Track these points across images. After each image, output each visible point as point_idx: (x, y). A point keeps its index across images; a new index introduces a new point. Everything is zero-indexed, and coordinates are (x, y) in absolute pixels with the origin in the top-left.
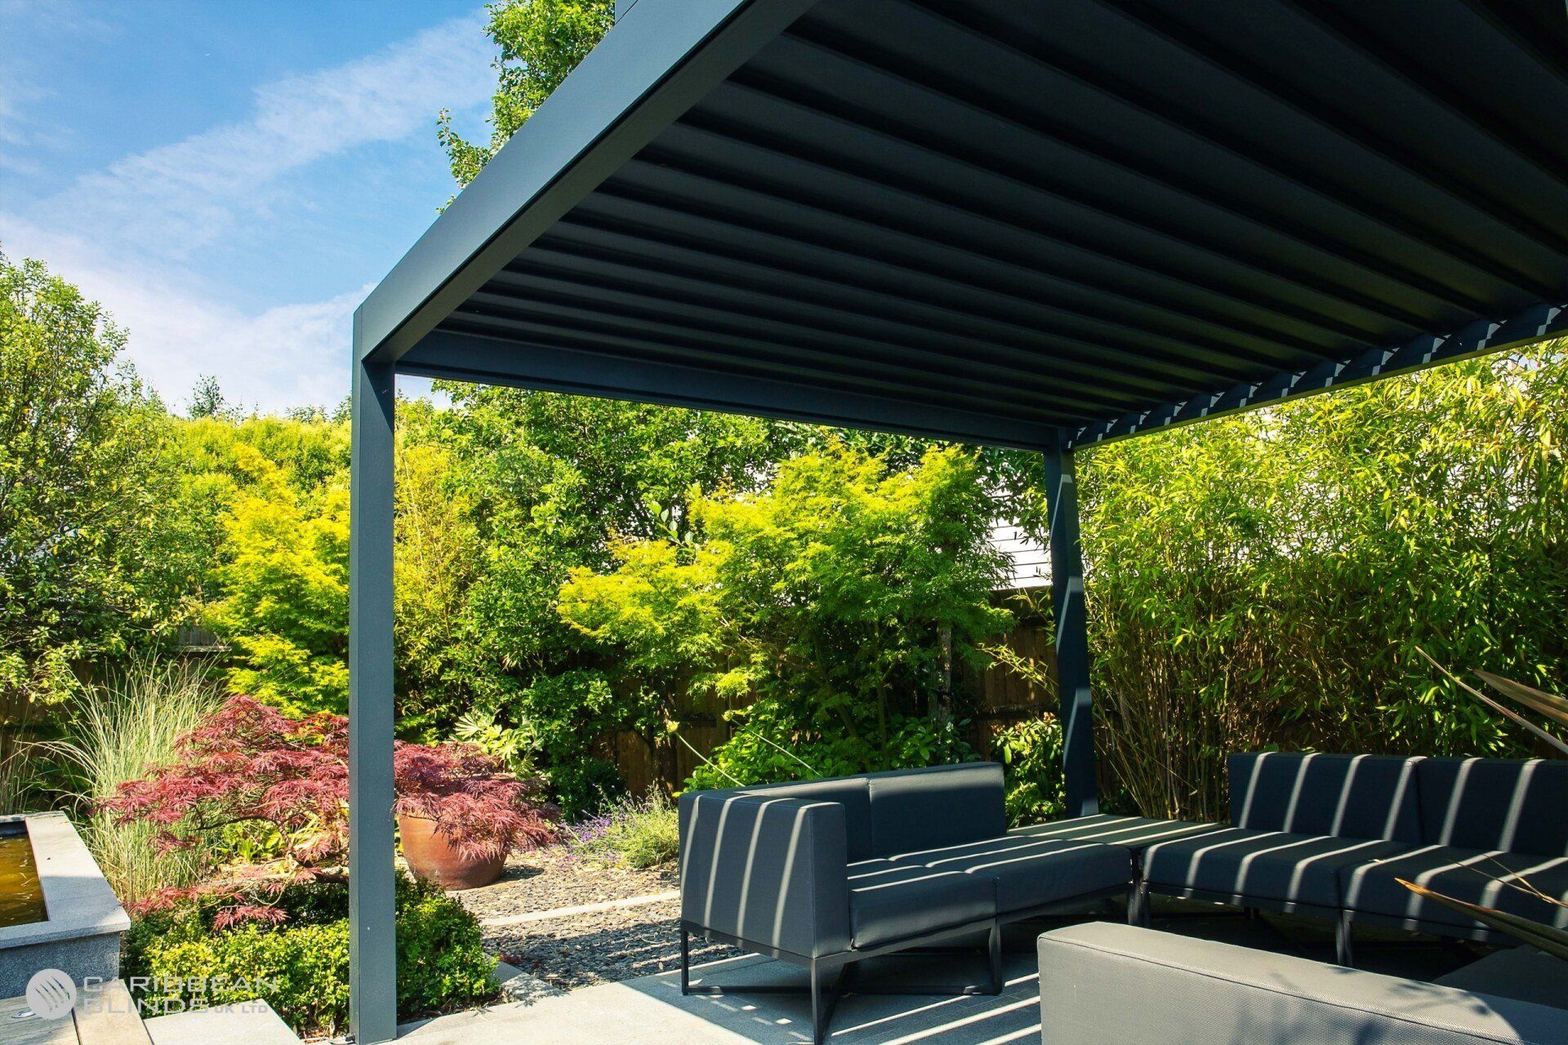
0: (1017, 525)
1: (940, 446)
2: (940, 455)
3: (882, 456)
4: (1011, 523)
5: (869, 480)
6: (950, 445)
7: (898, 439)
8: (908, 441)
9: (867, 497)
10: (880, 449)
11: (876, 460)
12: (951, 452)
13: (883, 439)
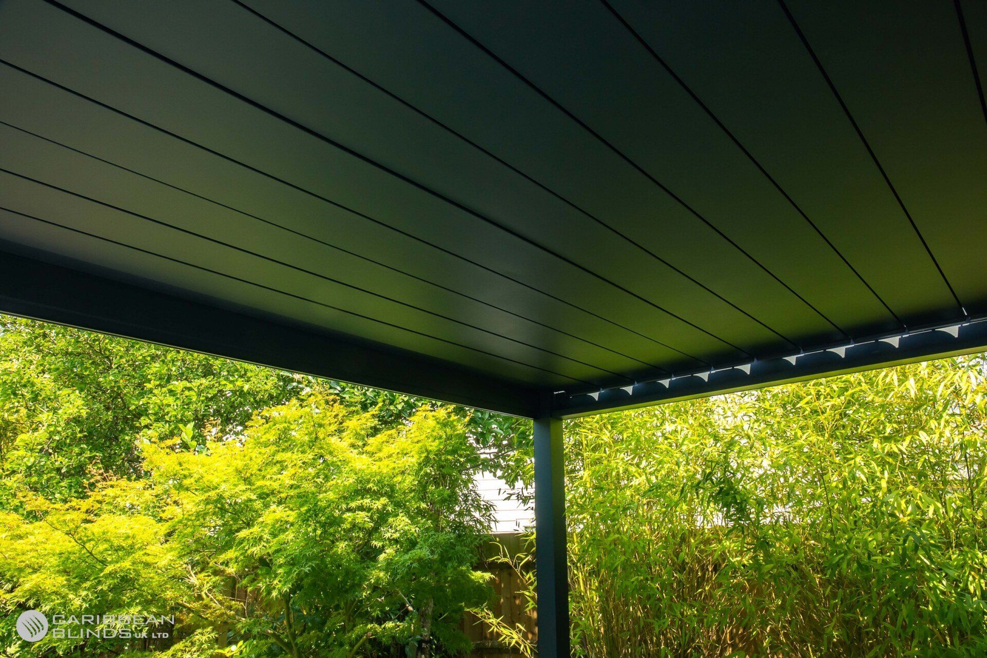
0: (500, 478)
1: (433, 406)
2: (430, 414)
3: (374, 410)
4: (495, 475)
5: (357, 435)
6: (441, 406)
7: (393, 396)
8: (401, 399)
9: (353, 455)
10: (374, 403)
11: (368, 415)
12: (441, 413)
13: (378, 394)
